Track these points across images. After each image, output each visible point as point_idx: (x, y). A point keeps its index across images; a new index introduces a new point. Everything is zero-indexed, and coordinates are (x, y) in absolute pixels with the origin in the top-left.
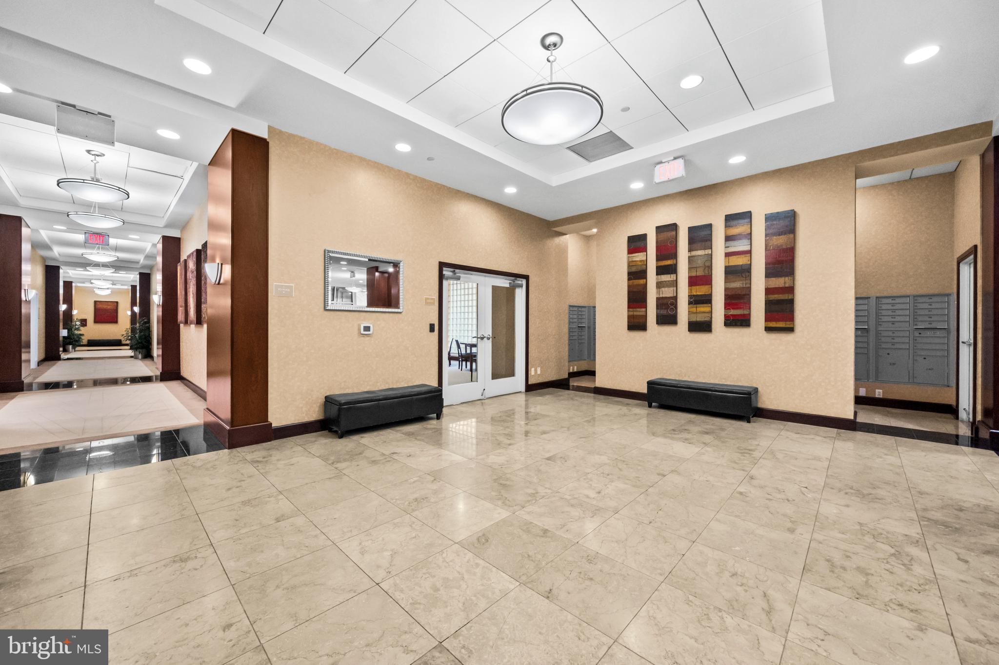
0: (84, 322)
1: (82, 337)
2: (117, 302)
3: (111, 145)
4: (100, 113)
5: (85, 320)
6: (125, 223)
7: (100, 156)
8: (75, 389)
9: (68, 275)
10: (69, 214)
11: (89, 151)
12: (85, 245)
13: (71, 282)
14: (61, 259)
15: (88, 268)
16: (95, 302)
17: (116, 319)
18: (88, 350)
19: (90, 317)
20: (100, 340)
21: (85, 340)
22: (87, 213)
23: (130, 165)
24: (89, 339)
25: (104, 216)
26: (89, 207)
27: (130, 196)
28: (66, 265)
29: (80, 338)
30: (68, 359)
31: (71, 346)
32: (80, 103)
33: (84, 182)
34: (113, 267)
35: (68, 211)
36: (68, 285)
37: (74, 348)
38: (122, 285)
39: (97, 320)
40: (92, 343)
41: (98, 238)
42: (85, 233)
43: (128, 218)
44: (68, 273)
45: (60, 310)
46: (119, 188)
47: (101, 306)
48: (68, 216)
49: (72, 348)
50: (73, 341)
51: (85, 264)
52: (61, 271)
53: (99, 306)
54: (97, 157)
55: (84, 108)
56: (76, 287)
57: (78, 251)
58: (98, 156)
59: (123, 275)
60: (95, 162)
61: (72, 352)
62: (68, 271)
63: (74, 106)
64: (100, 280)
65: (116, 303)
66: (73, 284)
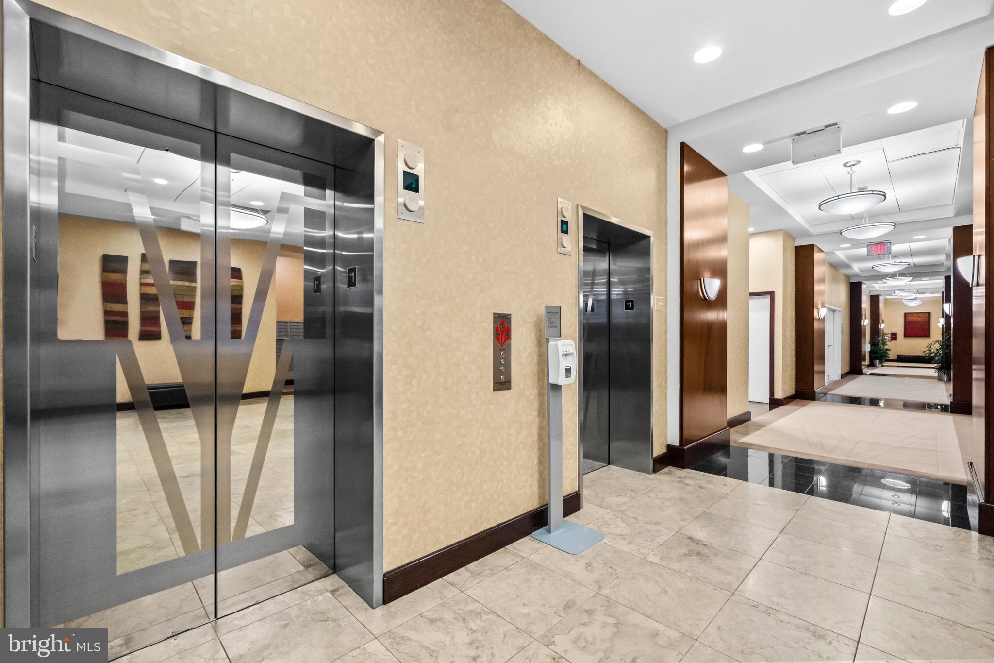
0: (894, 337)
1: (889, 352)
2: (929, 313)
3: (837, 154)
4: (826, 127)
5: (895, 334)
6: (896, 226)
7: (855, 164)
8: (882, 408)
9: (874, 289)
10: (842, 231)
11: (845, 165)
12: (869, 257)
13: (878, 296)
14: (863, 274)
15: (885, 280)
16: (906, 314)
17: (928, 333)
18: (898, 366)
19: (900, 331)
20: (910, 356)
21: (892, 355)
22: (858, 226)
23: (889, 159)
24: (900, 354)
25: (873, 224)
26: (856, 220)
27: (887, 196)
28: (867, 280)
29: (886, 353)
30: (871, 374)
31: (878, 361)
32: (808, 128)
33: (839, 198)
34: (910, 274)
35: (841, 229)
36: (875, 300)
37: (881, 363)
38: (932, 293)
39: (907, 334)
40: (902, 359)
41: (880, 247)
42: (868, 245)
43: (898, 219)
44: (874, 287)
45: (863, 324)
46: (873, 191)
47: (911, 319)
48: (841, 234)
49: (880, 363)
50: (879, 355)
51: (882, 277)
52: (863, 286)
53: (909, 318)
54: (853, 167)
55: (811, 129)
56: (886, 300)
57: (869, 265)
58: (854, 165)
59: (925, 282)
60: (851, 173)
61: (879, 367)
62: (873, 285)
63: (804, 133)
64: (904, 290)
65: (927, 315)
66: (881, 298)
